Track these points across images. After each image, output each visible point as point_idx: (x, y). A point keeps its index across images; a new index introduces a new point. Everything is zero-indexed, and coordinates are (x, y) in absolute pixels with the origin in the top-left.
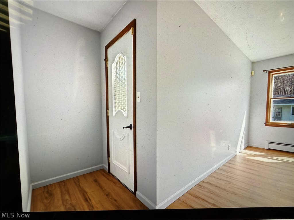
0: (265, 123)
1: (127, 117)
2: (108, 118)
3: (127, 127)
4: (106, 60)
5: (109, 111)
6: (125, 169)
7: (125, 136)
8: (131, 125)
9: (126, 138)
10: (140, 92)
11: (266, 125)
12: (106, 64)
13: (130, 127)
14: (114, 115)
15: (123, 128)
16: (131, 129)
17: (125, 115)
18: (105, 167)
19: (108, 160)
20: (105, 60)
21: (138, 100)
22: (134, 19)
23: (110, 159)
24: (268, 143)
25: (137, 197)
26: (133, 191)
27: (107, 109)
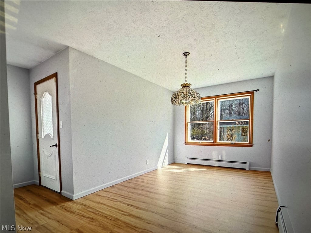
0: (184, 142)
1: (53, 139)
2: (38, 140)
3: (53, 146)
4: (36, 93)
5: (39, 135)
6: (53, 177)
7: (52, 153)
8: (56, 144)
9: (53, 155)
10: (61, 122)
11: (185, 144)
12: (36, 97)
13: (56, 146)
14: (43, 137)
15: (51, 146)
16: (57, 147)
17: (52, 138)
18: (36, 182)
19: (39, 175)
20: (34, 94)
21: (61, 127)
22: (56, 72)
23: (41, 173)
24: (187, 158)
25: (62, 194)
26: (59, 192)
27: (37, 133)
